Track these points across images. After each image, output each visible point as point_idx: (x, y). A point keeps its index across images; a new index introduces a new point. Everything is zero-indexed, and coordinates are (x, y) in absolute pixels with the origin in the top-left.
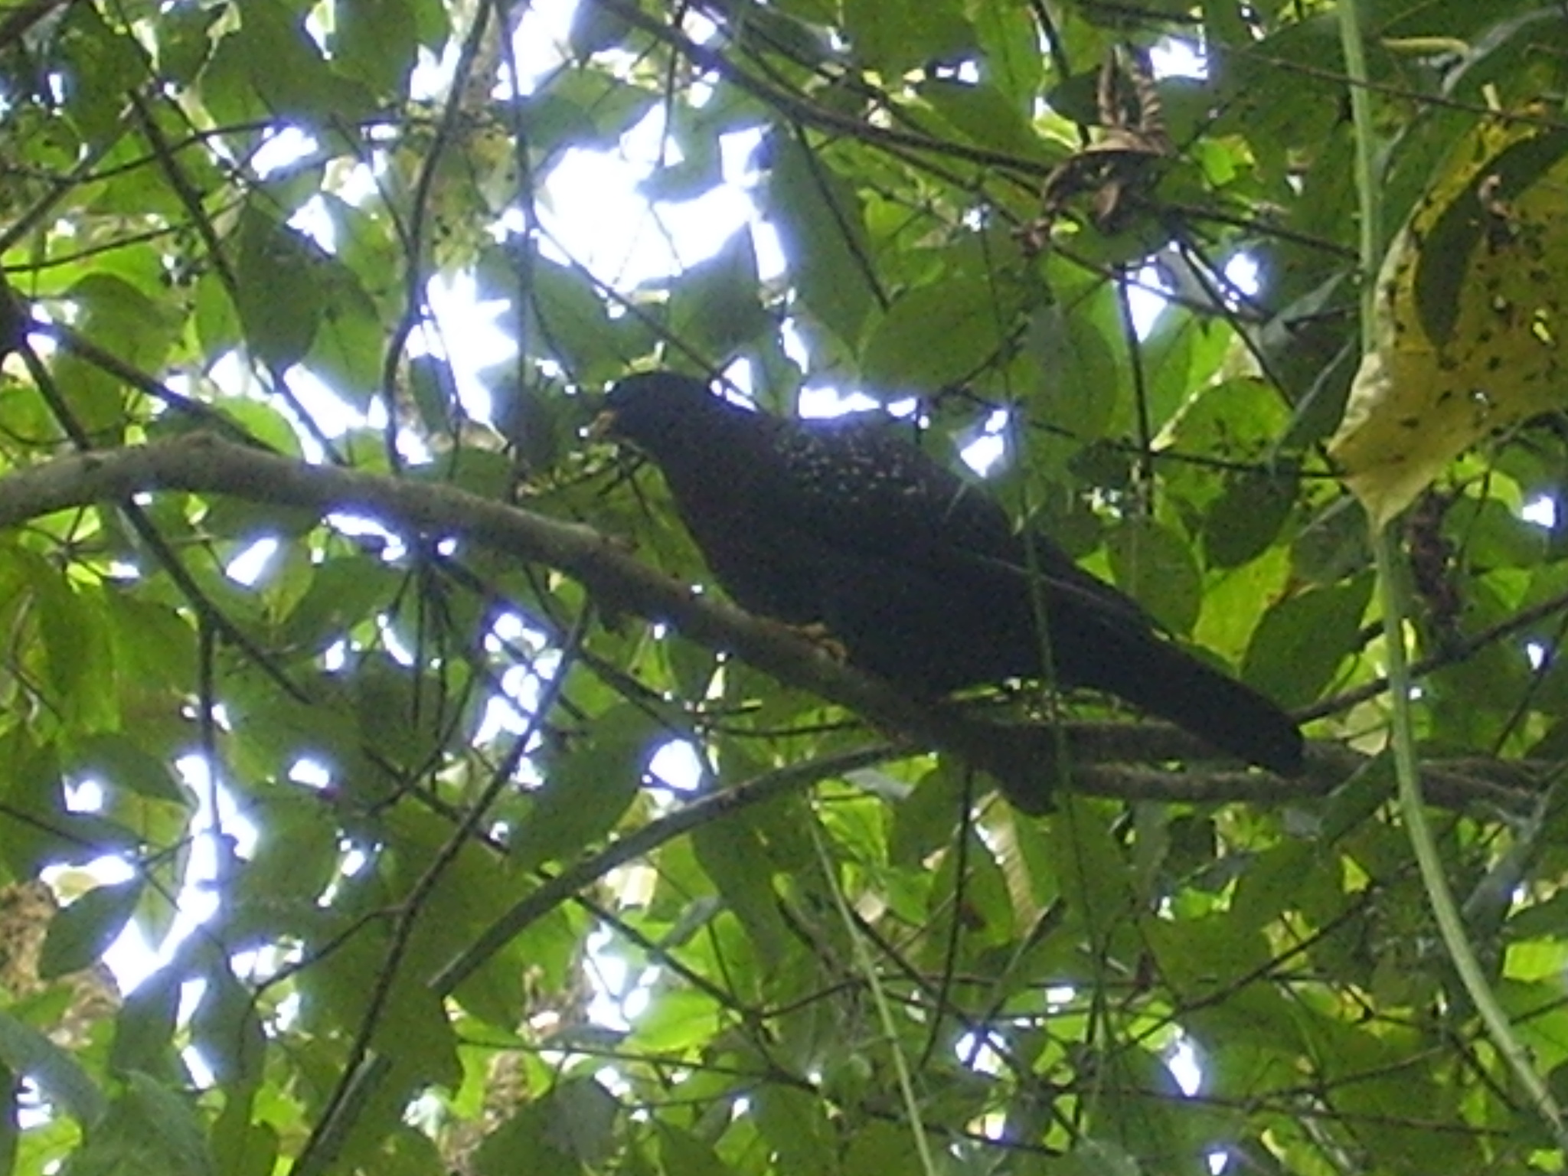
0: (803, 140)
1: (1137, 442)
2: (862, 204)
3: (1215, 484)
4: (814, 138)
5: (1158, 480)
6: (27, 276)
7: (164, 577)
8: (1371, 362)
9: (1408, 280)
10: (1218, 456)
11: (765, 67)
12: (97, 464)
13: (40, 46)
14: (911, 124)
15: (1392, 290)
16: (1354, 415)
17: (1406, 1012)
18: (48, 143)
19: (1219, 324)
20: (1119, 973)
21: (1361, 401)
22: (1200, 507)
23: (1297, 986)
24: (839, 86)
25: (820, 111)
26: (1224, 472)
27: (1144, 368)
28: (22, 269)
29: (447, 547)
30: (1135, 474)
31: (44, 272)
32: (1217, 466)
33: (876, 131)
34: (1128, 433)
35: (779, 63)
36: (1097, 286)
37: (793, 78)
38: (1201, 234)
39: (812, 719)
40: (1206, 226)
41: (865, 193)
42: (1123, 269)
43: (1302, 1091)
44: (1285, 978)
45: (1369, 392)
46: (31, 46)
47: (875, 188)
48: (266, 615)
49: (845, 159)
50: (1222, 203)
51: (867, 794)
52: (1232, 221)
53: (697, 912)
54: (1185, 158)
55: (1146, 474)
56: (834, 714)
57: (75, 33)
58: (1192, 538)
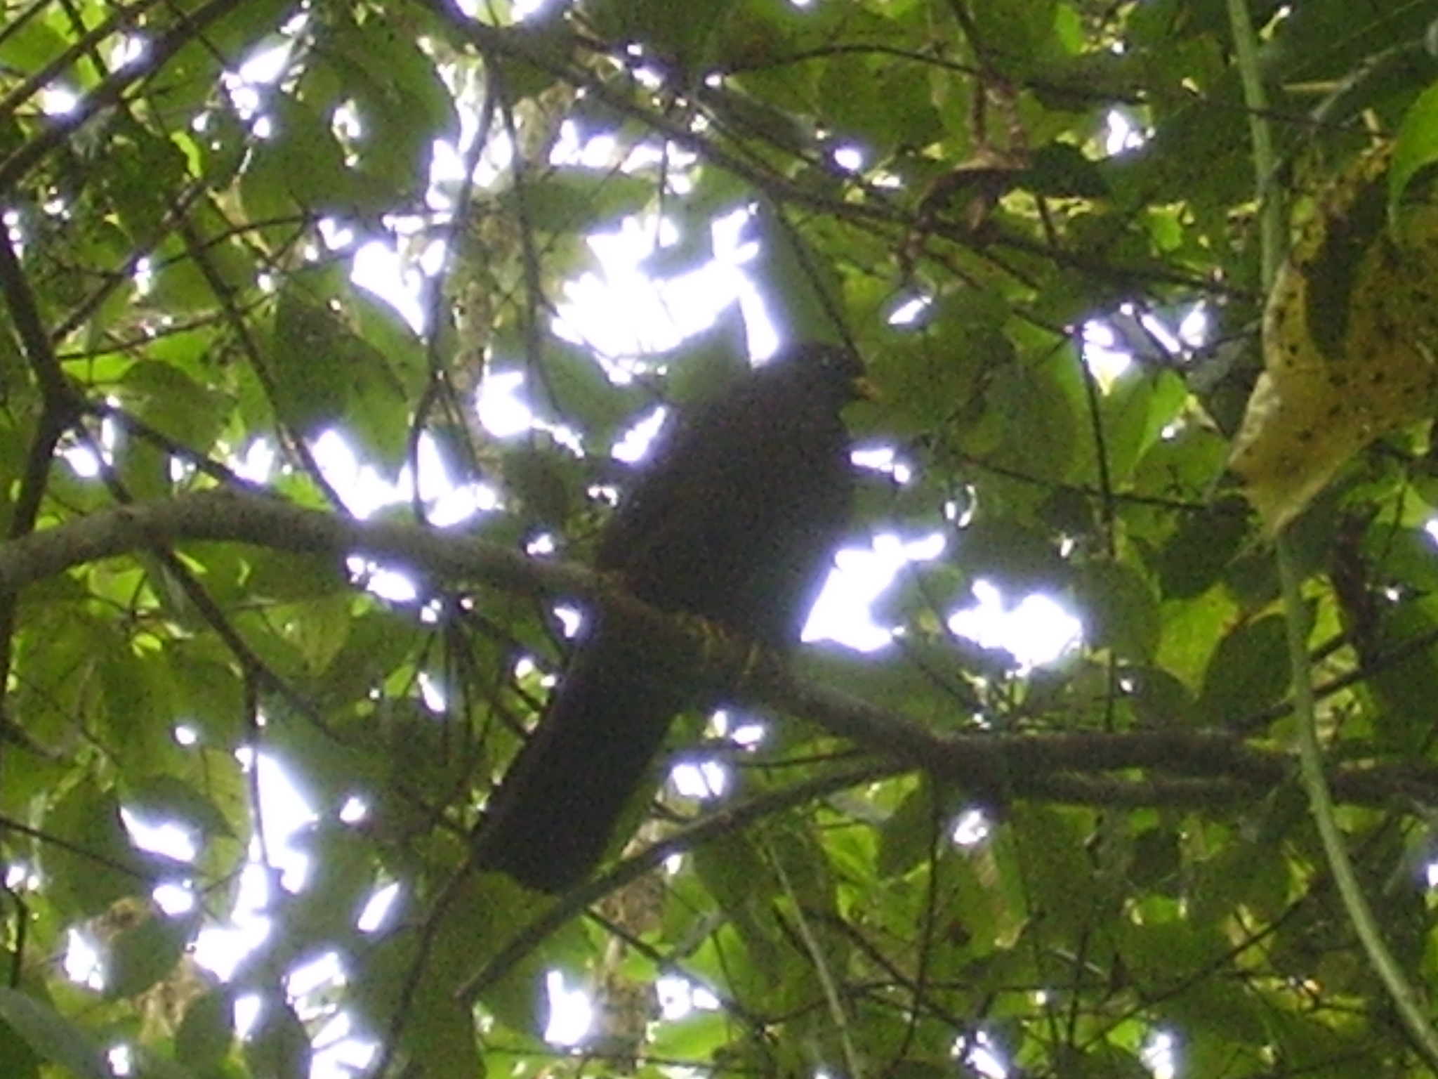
0: (783, 220)
1: (1097, 487)
2: (841, 278)
3: (1170, 523)
4: (795, 217)
5: (1120, 523)
6: (84, 362)
7: (213, 636)
8: (1263, 382)
9: (1298, 305)
10: (1172, 496)
11: (750, 154)
13: (87, 150)
14: (883, 201)
15: (1281, 315)
16: (1250, 430)
17: (1357, 1002)
18: (96, 241)
19: (1169, 377)
20: (1095, 975)
21: (1255, 416)
22: (1155, 544)
23: (1258, 984)
24: (817, 169)
25: (801, 189)
26: (1176, 512)
27: (1105, 421)
28: (77, 356)
29: (467, 603)
30: (1097, 514)
31: (100, 360)
32: (1171, 506)
33: (851, 207)
34: (1088, 480)
36: (1057, 347)
37: (773, 162)
38: (1153, 296)
39: (806, 751)
40: (1157, 288)
41: (842, 267)
42: (1079, 329)
44: (1245, 975)
45: (1263, 409)
46: (78, 149)
47: (856, 264)
48: (306, 667)
49: (824, 234)
50: (1173, 267)
51: (858, 822)
52: (1178, 281)
53: (701, 926)
54: (1133, 226)
55: (1108, 517)
56: (826, 745)
57: (119, 140)
58: (1150, 575)
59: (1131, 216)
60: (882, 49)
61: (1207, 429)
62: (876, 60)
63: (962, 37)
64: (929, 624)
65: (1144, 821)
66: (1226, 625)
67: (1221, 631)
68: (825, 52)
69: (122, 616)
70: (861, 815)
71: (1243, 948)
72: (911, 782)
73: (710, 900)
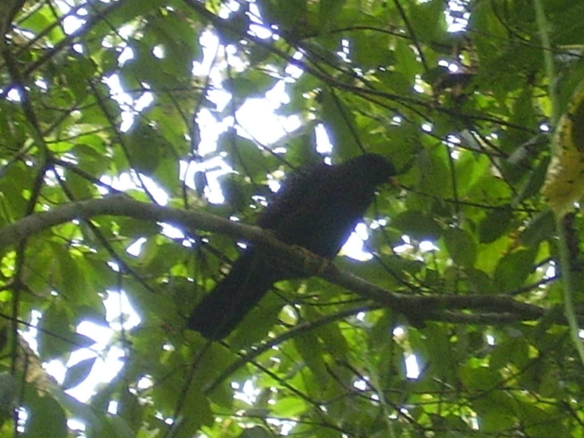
0: (333, 93)
2: (354, 116)
3: (482, 214)
4: (337, 92)
6: (54, 144)
7: (105, 251)
9: (568, 131)
10: (483, 204)
11: (319, 68)
13: (59, 62)
14: (370, 86)
15: (562, 135)
16: (550, 179)
17: (553, 400)
18: (60, 98)
19: (483, 156)
20: (449, 388)
21: (552, 174)
22: (477, 222)
23: (513, 392)
24: (346, 74)
25: (339, 82)
26: (485, 209)
28: (52, 142)
29: (205, 240)
31: (60, 144)
32: (483, 207)
33: (360, 89)
34: (450, 196)
35: (323, 66)
37: (328, 71)
38: (477, 125)
39: (336, 300)
40: (479, 122)
41: (355, 113)
42: (447, 137)
43: (515, 429)
44: (508, 389)
45: (555, 171)
46: (55, 62)
47: (359, 111)
48: (140, 264)
49: (348, 100)
50: (485, 115)
51: (357, 327)
52: (488, 120)
53: (295, 367)
57: (71, 58)
58: (474, 233)
59: (470, 94)
60: (371, 28)
61: (497, 178)
62: (368, 32)
64: (387, 251)
65: (471, 328)
66: (502, 253)
68: (349, 29)
69: (66, 243)
71: (510, 379)
72: (379, 313)
73: (299, 356)
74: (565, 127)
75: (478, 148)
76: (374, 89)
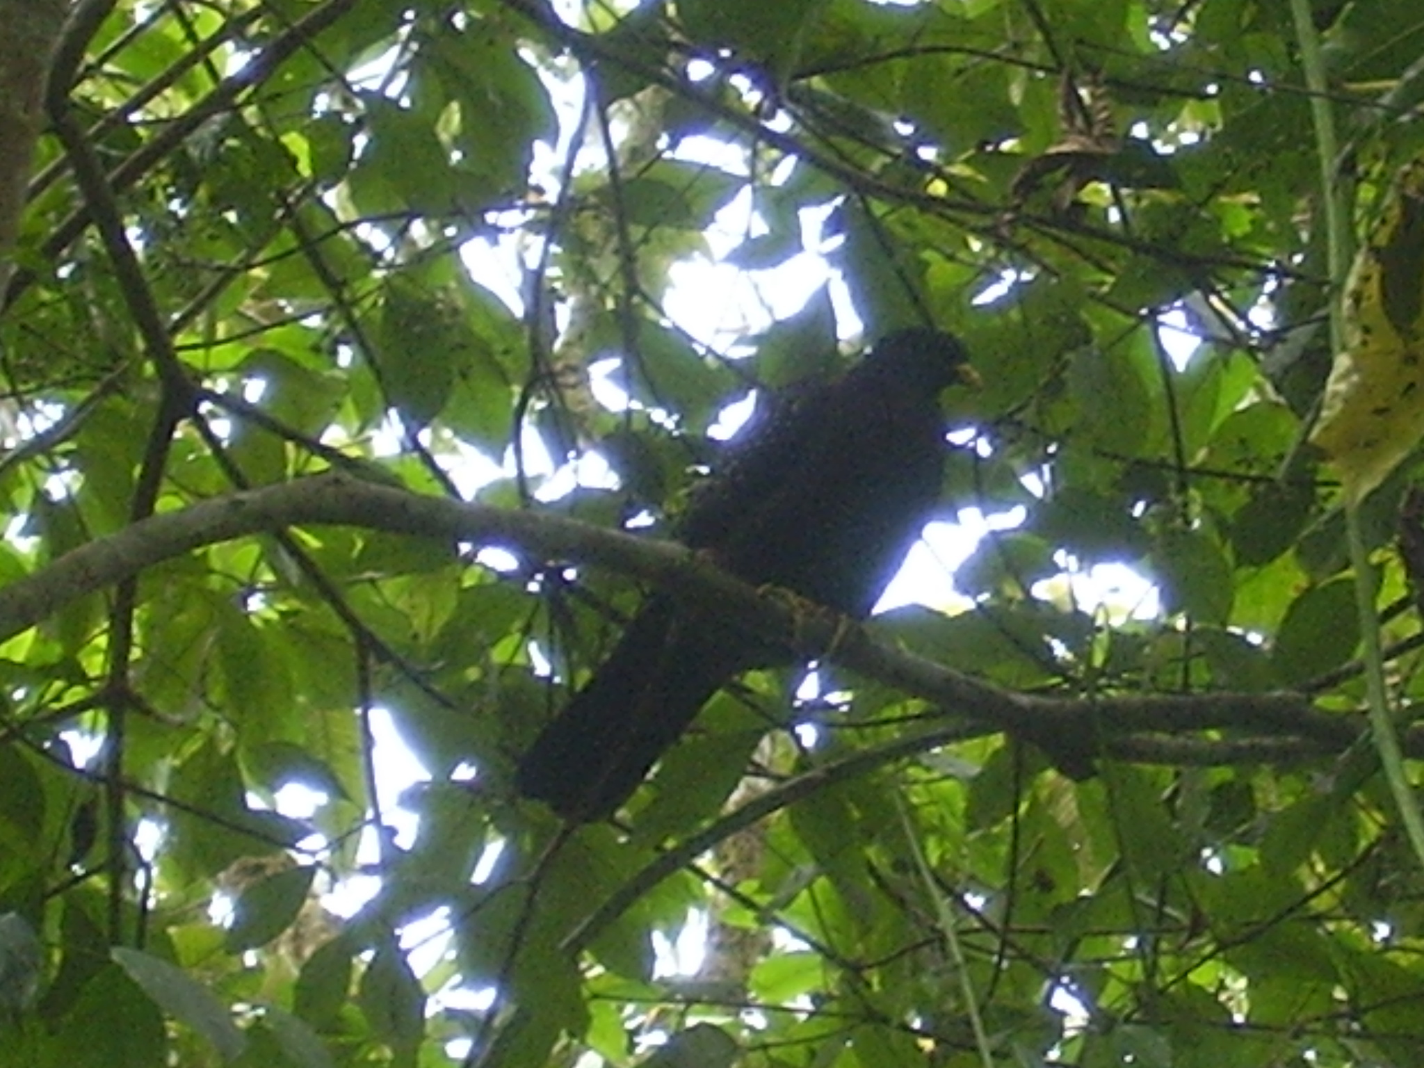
0: (867, 211)
1: (1172, 461)
2: (925, 265)
3: (1242, 495)
4: (879, 208)
5: (1193, 492)
6: (201, 352)
7: (326, 606)
8: (1342, 362)
9: (1374, 287)
10: (1241, 470)
11: (835, 149)
12: (242, 503)
13: (202, 152)
14: (964, 193)
15: (1357, 298)
16: (1330, 408)
18: (212, 238)
19: (1238, 355)
20: (1176, 920)
21: (1335, 394)
22: (1230, 514)
23: (1331, 926)
24: (901, 164)
25: (884, 183)
26: (1247, 484)
27: (1178, 399)
28: (194, 347)
29: (570, 574)
30: (1172, 485)
31: (216, 350)
32: (1240, 479)
33: (934, 199)
34: (1164, 454)
35: (849, 146)
36: (1134, 328)
37: (857, 157)
38: (1222, 280)
39: (897, 711)
40: (1226, 272)
41: (928, 255)
42: (1154, 312)
43: (1341, 1016)
44: (1319, 918)
45: (1342, 387)
46: (194, 152)
47: (937, 249)
48: (416, 636)
49: (909, 226)
50: (1239, 253)
51: (947, 777)
52: (1247, 266)
53: (797, 878)
54: (1204, 214)
55: (1183, 488)
56: (915, 706)
57: (232, 142)
58: (1224, 542)
59: (1201, 205)
60: (959, 50)
61: (1277, 405)
62: (955, 60)
63: (1038, 37)
64: (1012, 591)
65: (1222, 774)
66: (1297, 588)
67: (1293, 594)
68: (907, 53)
69: (242, 590)
70: (950, 771)
71: (1317, 893)
72: (998, 740)
73: (806, 854)
74: (1366, 279)
75: (1226, 335)
76: (972, 198)
